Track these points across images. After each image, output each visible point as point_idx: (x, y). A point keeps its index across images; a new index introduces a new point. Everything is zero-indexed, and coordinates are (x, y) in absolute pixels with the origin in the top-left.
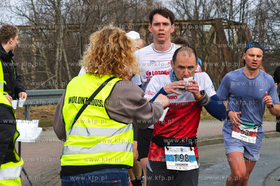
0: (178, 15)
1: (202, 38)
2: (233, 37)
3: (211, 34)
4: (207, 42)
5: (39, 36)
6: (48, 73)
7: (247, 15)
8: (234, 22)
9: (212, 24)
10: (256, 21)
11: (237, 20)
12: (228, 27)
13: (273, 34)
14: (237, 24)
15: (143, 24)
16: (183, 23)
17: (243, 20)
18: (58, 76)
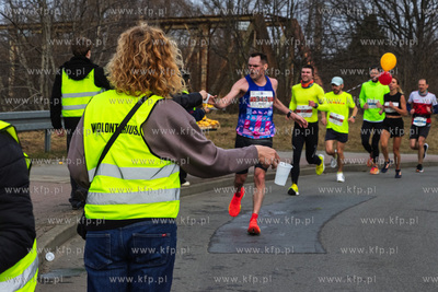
0: (205, 9)
1: (238, 40)
2: (279, 38)
3: (249, 34)
4: (244, 44)
5: (18, 38)
6: (31, 88)
7: (297, 8)
8: (280, 17)
9: (251, 21)
10: (310, 16)
11: (284, 15)
12: (272, 25)
13: (333, 33)
14: (283, 20)
15: (157, 21)
16: (212, 20)
17: (292, 14)
18: (44, 92)
